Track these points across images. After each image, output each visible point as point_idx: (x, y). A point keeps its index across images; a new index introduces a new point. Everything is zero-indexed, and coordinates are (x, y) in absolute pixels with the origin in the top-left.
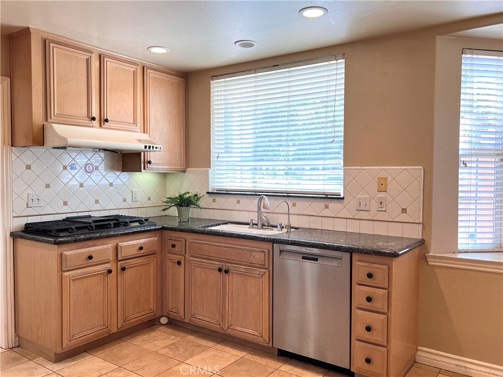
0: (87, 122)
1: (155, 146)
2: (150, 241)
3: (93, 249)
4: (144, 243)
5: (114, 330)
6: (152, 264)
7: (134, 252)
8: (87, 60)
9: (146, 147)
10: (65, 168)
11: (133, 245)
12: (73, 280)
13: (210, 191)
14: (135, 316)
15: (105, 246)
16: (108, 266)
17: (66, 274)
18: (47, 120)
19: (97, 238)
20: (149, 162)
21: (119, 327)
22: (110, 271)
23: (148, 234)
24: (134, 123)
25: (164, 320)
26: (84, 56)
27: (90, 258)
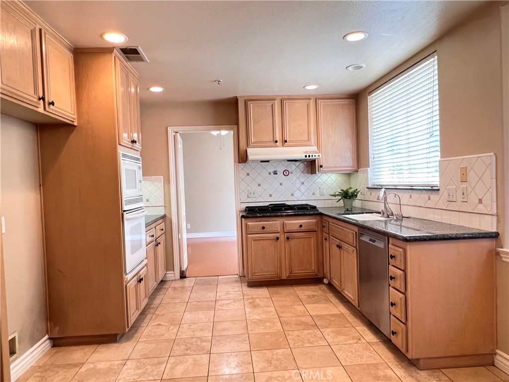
0: (273, 144)
1: (314, 155)
2: (309, 222)
3: (266, 223)
4: (304, 223)
5: (284, 277)
6: (312, 239)
7: (296, 228)
8: (272, 105)
9: (306, 156)
10: (270, 173)
11: (296, 224)
12: (254, 240)
13: (370, 186)
14: (299, 272)
15: (275, 222)
16: (277, 235)
17: (249, 236)
18: (248, 146)
19: (268, 217)
20: (321, 166)
21: (287, 276)
22: (278, 238)
23: (310, 217)
24: (308, 140)
25: (326, 281)
26: (269, 104)
27: (263, 228)
